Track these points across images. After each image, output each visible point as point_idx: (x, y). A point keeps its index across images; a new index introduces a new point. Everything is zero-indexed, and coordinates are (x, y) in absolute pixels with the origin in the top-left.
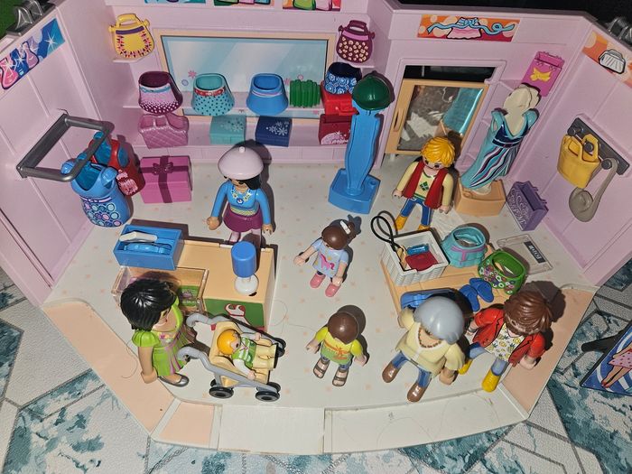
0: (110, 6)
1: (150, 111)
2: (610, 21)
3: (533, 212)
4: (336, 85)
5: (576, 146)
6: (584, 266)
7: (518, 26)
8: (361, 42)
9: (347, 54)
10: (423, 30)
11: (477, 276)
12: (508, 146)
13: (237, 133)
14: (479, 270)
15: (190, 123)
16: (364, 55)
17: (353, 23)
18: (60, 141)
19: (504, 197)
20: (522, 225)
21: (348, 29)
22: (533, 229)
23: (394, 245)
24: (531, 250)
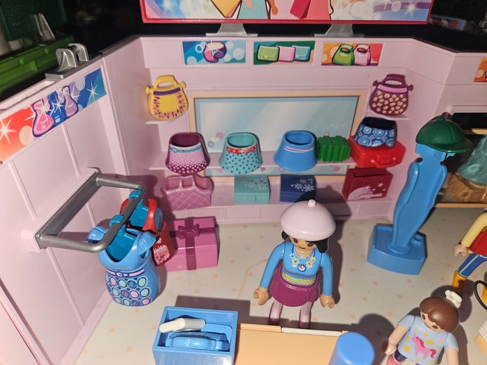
0: (149, 69)
1: (177, 171)
4: (371, 138)
8: (398, 94)
9: (382, 108)
10: (481, 74)
13: (261, 191)
15: (215, 184)
16: (401, 107)
17: (392, 77)
18: (87, 204)
21: (383, 83)
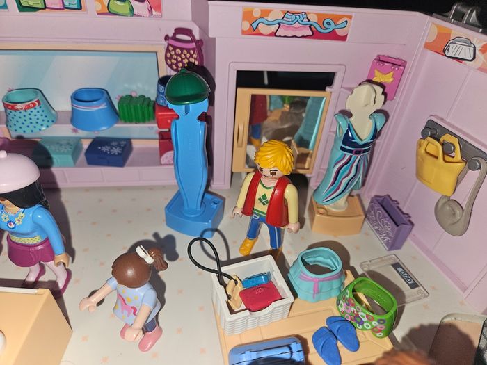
2: (450, 9)
3: (396, 228)
5: (434, 147)
6: (464, 290)
7: (351, 23)
8: (188, 50)
10: (246, 26)
11: (337, 314)
12: (358, 153)
13: (64, 153)
14: (338, 304)
17: (178, 30)
19: (362, 213)
20: (387, 243)
21: (174, 38)
22: (399, 248)
23: (220, 275)
24: (400, 273)
